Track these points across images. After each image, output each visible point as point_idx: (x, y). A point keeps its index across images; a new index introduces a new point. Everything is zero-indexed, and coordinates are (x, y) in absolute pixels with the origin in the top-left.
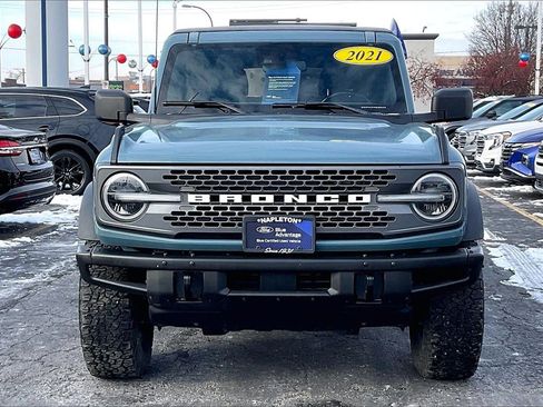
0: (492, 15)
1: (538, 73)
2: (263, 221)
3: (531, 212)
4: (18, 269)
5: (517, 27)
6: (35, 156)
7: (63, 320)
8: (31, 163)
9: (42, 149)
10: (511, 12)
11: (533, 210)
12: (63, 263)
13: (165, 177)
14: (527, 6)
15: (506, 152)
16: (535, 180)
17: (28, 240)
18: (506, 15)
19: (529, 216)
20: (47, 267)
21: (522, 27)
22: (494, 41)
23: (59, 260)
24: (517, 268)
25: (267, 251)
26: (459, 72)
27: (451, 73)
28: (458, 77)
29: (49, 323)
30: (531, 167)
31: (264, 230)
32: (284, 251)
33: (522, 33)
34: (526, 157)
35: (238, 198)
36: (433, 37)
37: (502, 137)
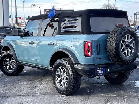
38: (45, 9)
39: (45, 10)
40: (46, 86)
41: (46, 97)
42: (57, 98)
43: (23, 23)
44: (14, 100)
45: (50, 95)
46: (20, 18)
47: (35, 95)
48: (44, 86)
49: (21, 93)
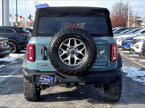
0: (116, 6)
1: (128, 21)
3: (130, 58)
4: (4, 73)
6: (6, 44)
7: (19, 86)
8: (4, 46)
9: (7, 43)
11: (130, 57)
12: (15, 72)
14: (125, 4)
15: (123, 42)
16: (130, 50)
17: (4, 66)
18: (120, 6)
19: (129, 59)
20: (11, 72)
21: (124, 9)
23: (13, 71)
24: (128, 72)
29: (16, 87)
30: (129, 46)
33: (124, 11)
34: (128, 44)
37: (121, 38)
43: (23, 23)
46: (21, 17)
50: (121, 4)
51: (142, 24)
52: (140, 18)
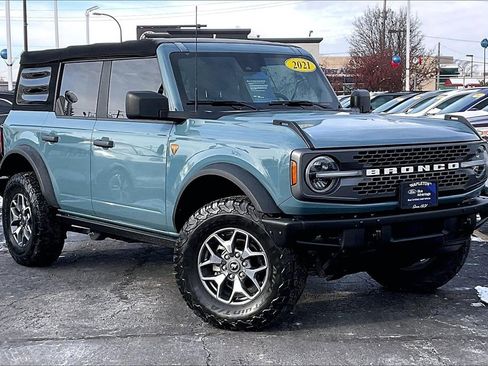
0: (369, 21)
1: (408, 72)
2: (411, 185)
5: (390, 31)
10: (385, 18)
13: (355, 157)
14: (398, 13)
18: (381, 20)
21: (394, 31)
22: (371, 44)
25: (415, 207)
26: (342, 71)
27: (335, 71)
28: (340, 75)
31: (412, 192)
32: (422, 206)
33: (395, 36)
35: (395, 171)
36: (318, 41)
38: (138, 27)
39: (140, 29)
40: (140, 305)
41: (137, 343)
42: (177, 346)
44: (16, 356)
45: (152, 336)
47: (99, 338)
48: (129, 305)
49: (43, 329)
50: (385, 12)
51: (454, 81)
52: (450, 60)
